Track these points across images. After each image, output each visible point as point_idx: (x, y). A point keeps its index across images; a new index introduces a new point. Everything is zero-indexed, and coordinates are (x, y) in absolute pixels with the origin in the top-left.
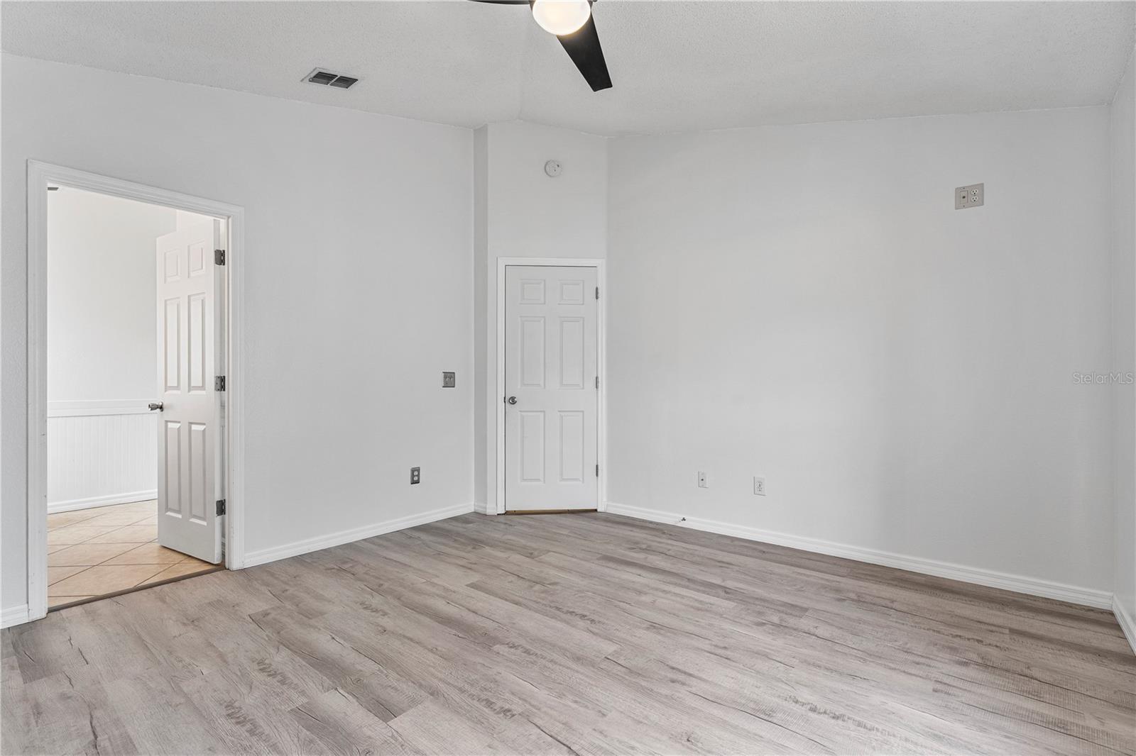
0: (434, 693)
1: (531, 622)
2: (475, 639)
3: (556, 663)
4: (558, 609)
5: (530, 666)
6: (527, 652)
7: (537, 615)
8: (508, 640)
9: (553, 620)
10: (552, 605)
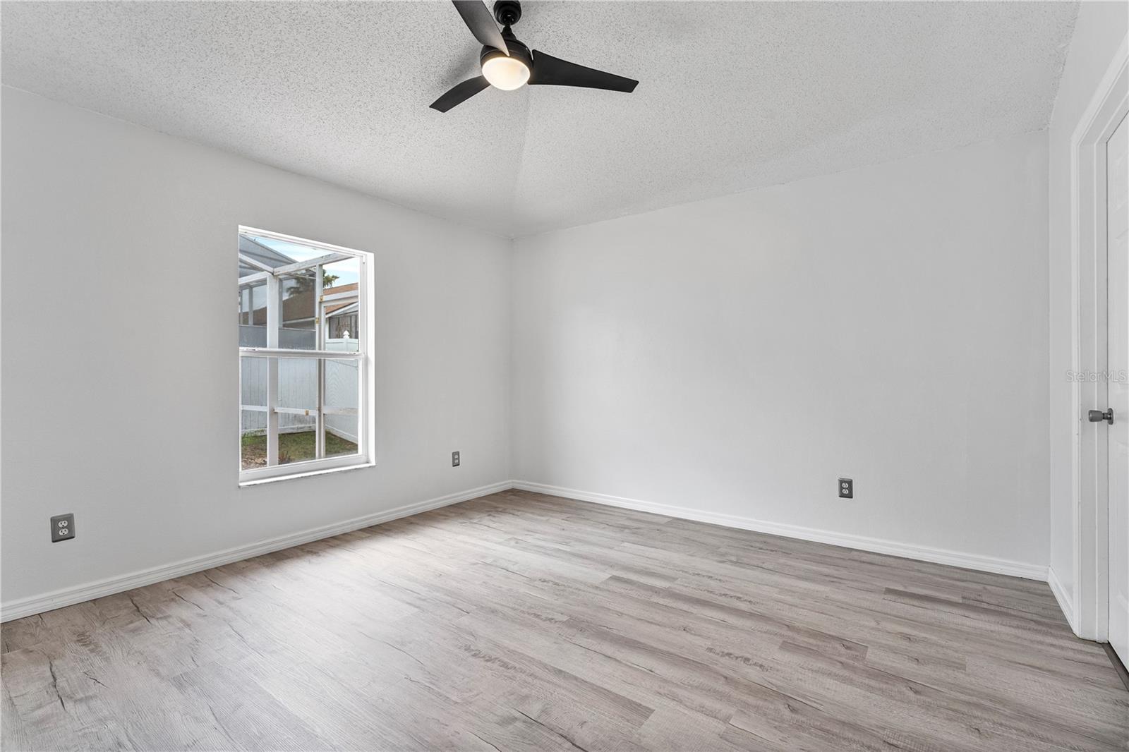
0: (597, 588)
1: (539, 646)
2: (589, 626)
3: (512, 608)
4: (505, 665)
5: (533, 606)
6: (537, 616)
7: (532, 654)
8: (557, 625)
9: (512, 648)
10: (513, 671)
